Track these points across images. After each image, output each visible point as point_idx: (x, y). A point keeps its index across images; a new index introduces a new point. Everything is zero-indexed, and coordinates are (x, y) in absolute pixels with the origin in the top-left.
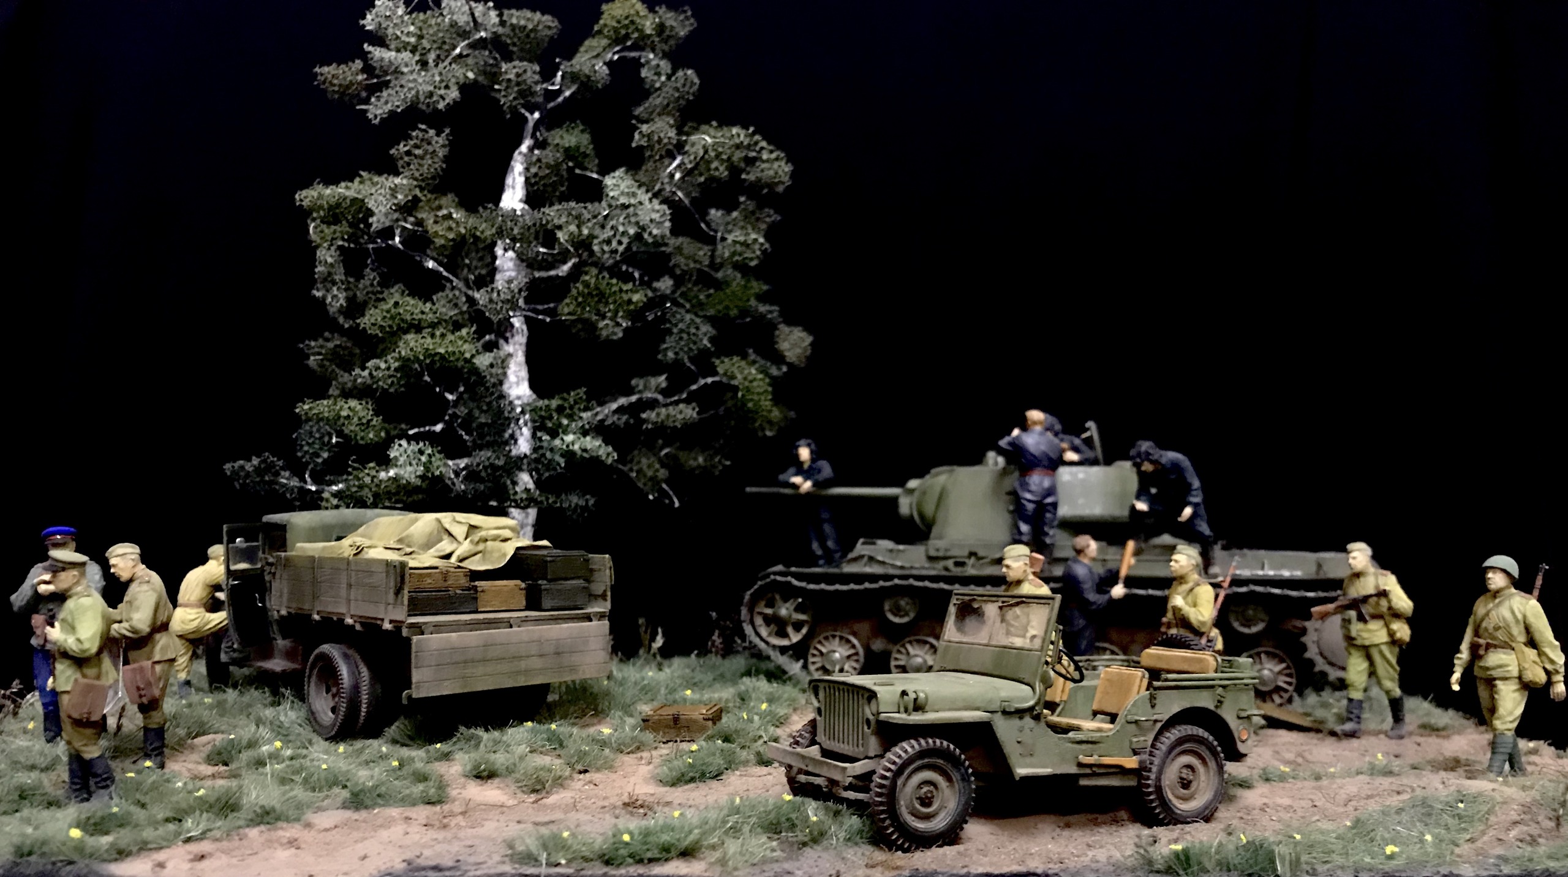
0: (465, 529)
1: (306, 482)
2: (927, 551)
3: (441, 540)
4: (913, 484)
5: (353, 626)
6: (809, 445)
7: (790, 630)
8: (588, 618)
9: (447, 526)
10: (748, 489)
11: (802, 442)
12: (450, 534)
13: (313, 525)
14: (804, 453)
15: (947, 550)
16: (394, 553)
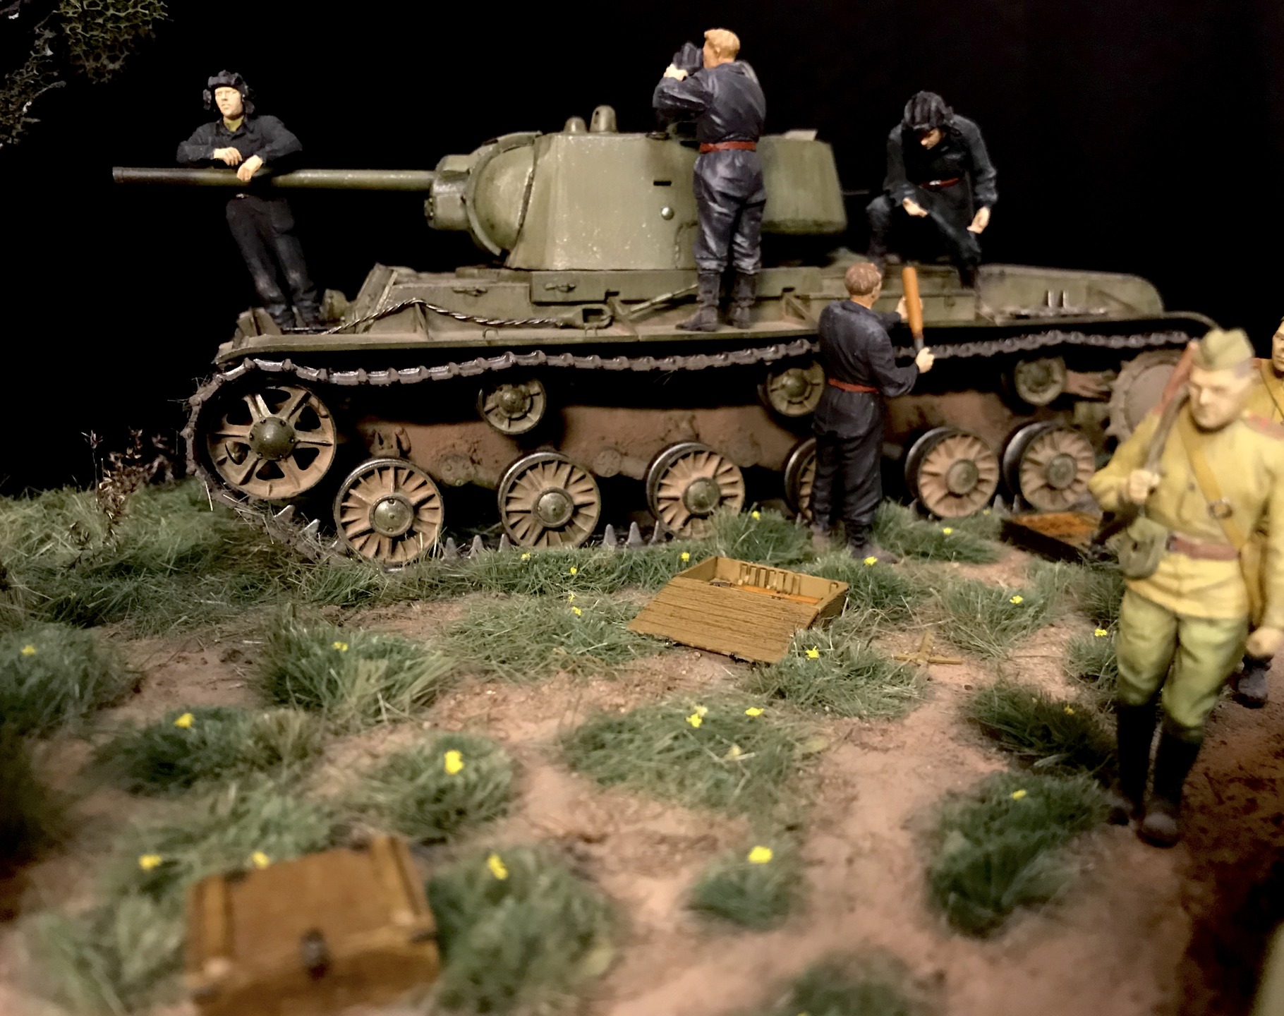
2: (531, 293)
4: (455, 163)
6: (234, 84)
7: (290, 465)
10: (118, 172)
15: (568, 289)
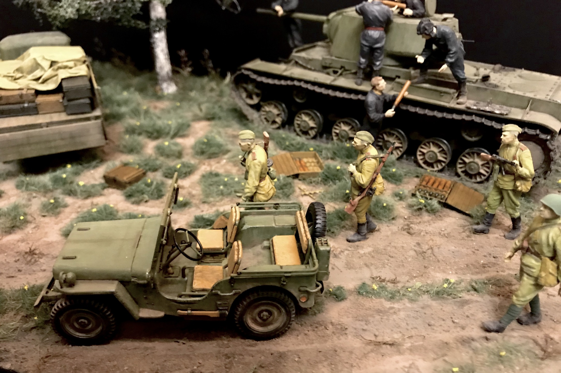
0: (49, 63)
2: (322, 62)
3: (34, 70)
8: (88, 119)
9: (40, 62)
10: (259, 10)
12: (41, 66)
15: (330, 63)
16: (8, 79)
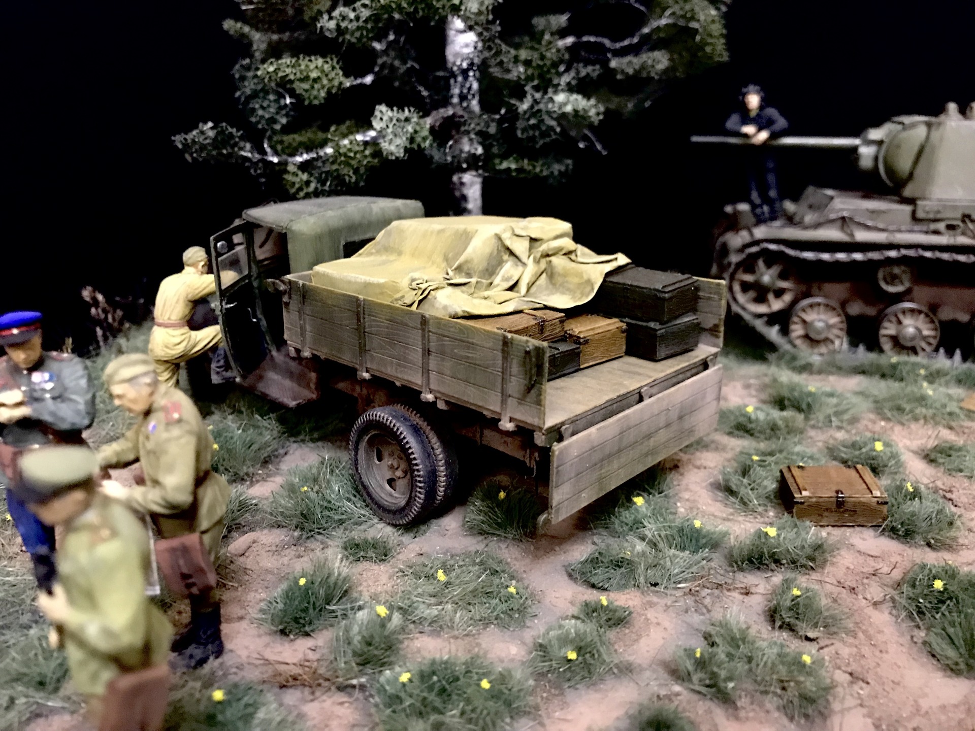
0: (526, 243)
1: (265, 153)
2: (914, 213)
3: (500, 263)
4: (875, 134)
5: (434, 403)
6: (758, 92)
7: (771, 297)
8: (705, 365)
9: (508, 243)
10: (695, 139)
11: (751, 87)
12: (512, 253)
13: (319, 230)
14: (753, 100)
15: (939, 212)
16: (463, 292)
